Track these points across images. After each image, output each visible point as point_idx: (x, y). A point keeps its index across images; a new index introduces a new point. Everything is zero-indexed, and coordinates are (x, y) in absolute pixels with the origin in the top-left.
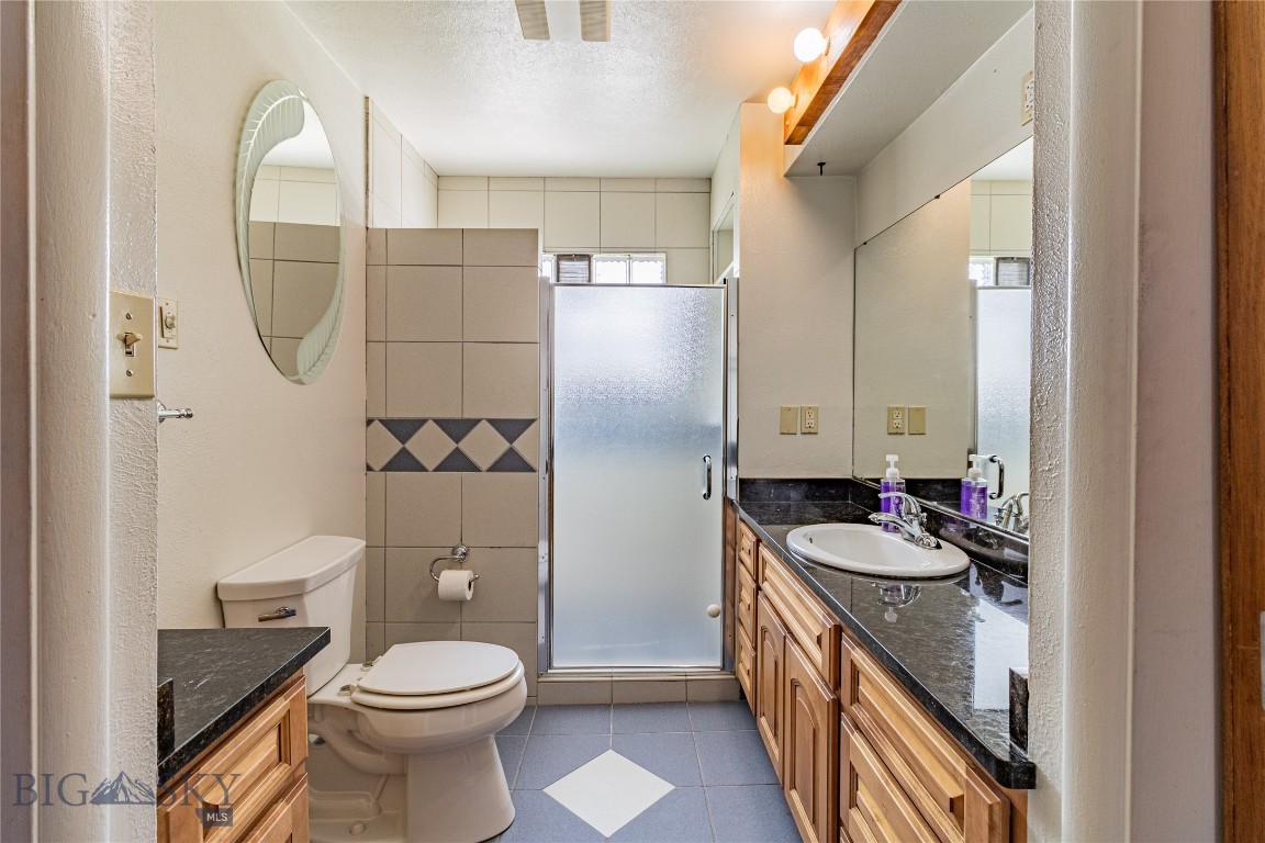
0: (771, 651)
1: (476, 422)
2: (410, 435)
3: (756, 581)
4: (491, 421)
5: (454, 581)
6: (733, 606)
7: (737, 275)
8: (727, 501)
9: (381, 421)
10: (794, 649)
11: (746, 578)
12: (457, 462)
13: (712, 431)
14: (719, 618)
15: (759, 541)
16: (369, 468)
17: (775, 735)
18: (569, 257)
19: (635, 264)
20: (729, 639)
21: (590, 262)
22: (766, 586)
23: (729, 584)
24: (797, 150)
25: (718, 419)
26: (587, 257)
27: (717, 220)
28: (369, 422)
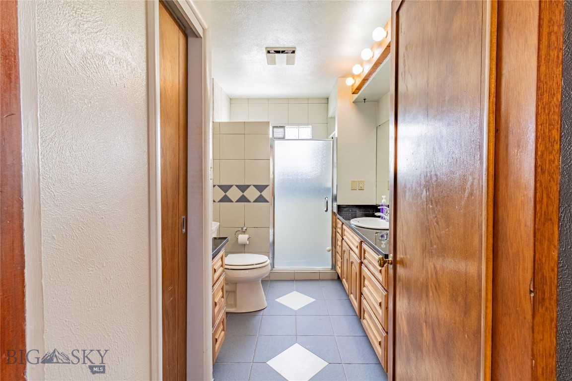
0: (346, 256)
1: (249, 186)
2: (228, 190)
3: (342, 237)
4: (254, 186)
5: (243, 238)
6: (335, 248)
7: (336, 136)
8: (333, 213)
9: (218, 186)
10: (352, 253)
11: (339, 237)
12: (244, 199)
13: (328, 189)
14: (331, 252)
15: (343, 224)
16: (214, 201)
17: (347, 282)
18: (277, 127)
19: (300, 129)
20: (334, 259)
21: (284, 130)
22: (345, 237)
23: (334, 241)
24: (356, 96)
25: (330, 185)
26: (283, 127)
27: (330, 114)
28: (214, 186)
